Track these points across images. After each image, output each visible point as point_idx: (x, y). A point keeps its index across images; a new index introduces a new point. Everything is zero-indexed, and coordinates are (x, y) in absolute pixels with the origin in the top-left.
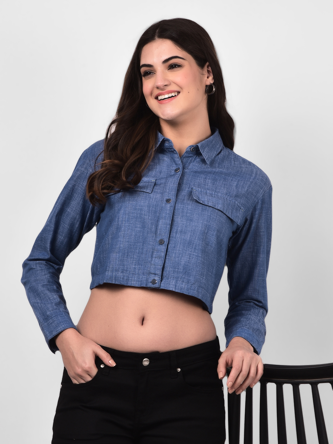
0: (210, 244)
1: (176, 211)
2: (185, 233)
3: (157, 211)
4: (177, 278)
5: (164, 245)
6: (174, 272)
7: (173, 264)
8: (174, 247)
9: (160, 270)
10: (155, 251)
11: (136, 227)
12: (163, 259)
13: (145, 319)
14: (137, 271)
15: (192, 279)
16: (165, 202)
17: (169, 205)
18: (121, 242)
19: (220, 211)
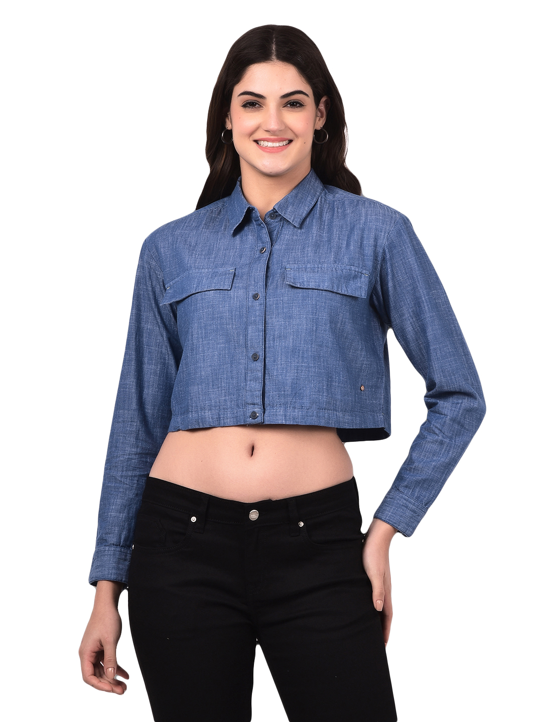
0: (324, 344)
1: (268, 309)
2: (285, 337)
3: (243, 316)
4: (285, 404)
5: (259, 360)
6: (279, 396)
7: (276, 386)
8: (274, 361)
9: (259, 397)
10: (249, 372)
11: (218, 344)
12: (261, 381)
13: (255, 448)
14: (229, 403)
15: (306, 402)
16: (251, 299)
17: (258, 304)
18: (202, 369)
19: (329, 291)
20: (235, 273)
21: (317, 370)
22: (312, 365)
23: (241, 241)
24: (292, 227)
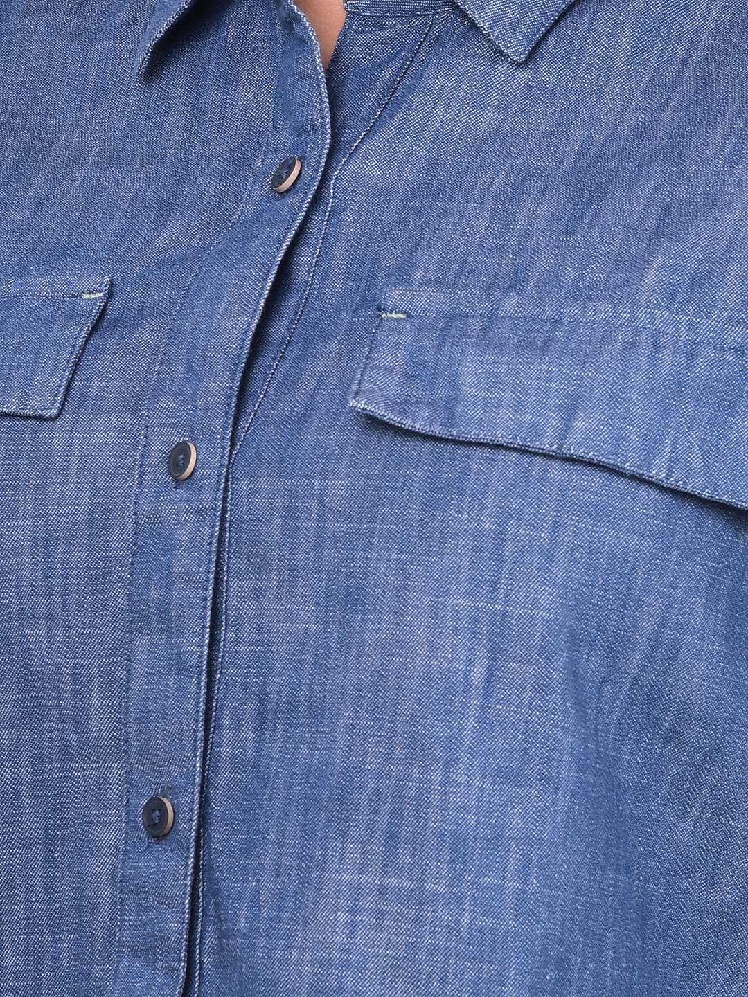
5: (172, 839)
16: (154, 474)
17: (183, 504)
19: (590, 464)
20: (102, 315)
21: (466, 919)
22: (441, 889)
23: (196, 112)
24: (484, 52)
